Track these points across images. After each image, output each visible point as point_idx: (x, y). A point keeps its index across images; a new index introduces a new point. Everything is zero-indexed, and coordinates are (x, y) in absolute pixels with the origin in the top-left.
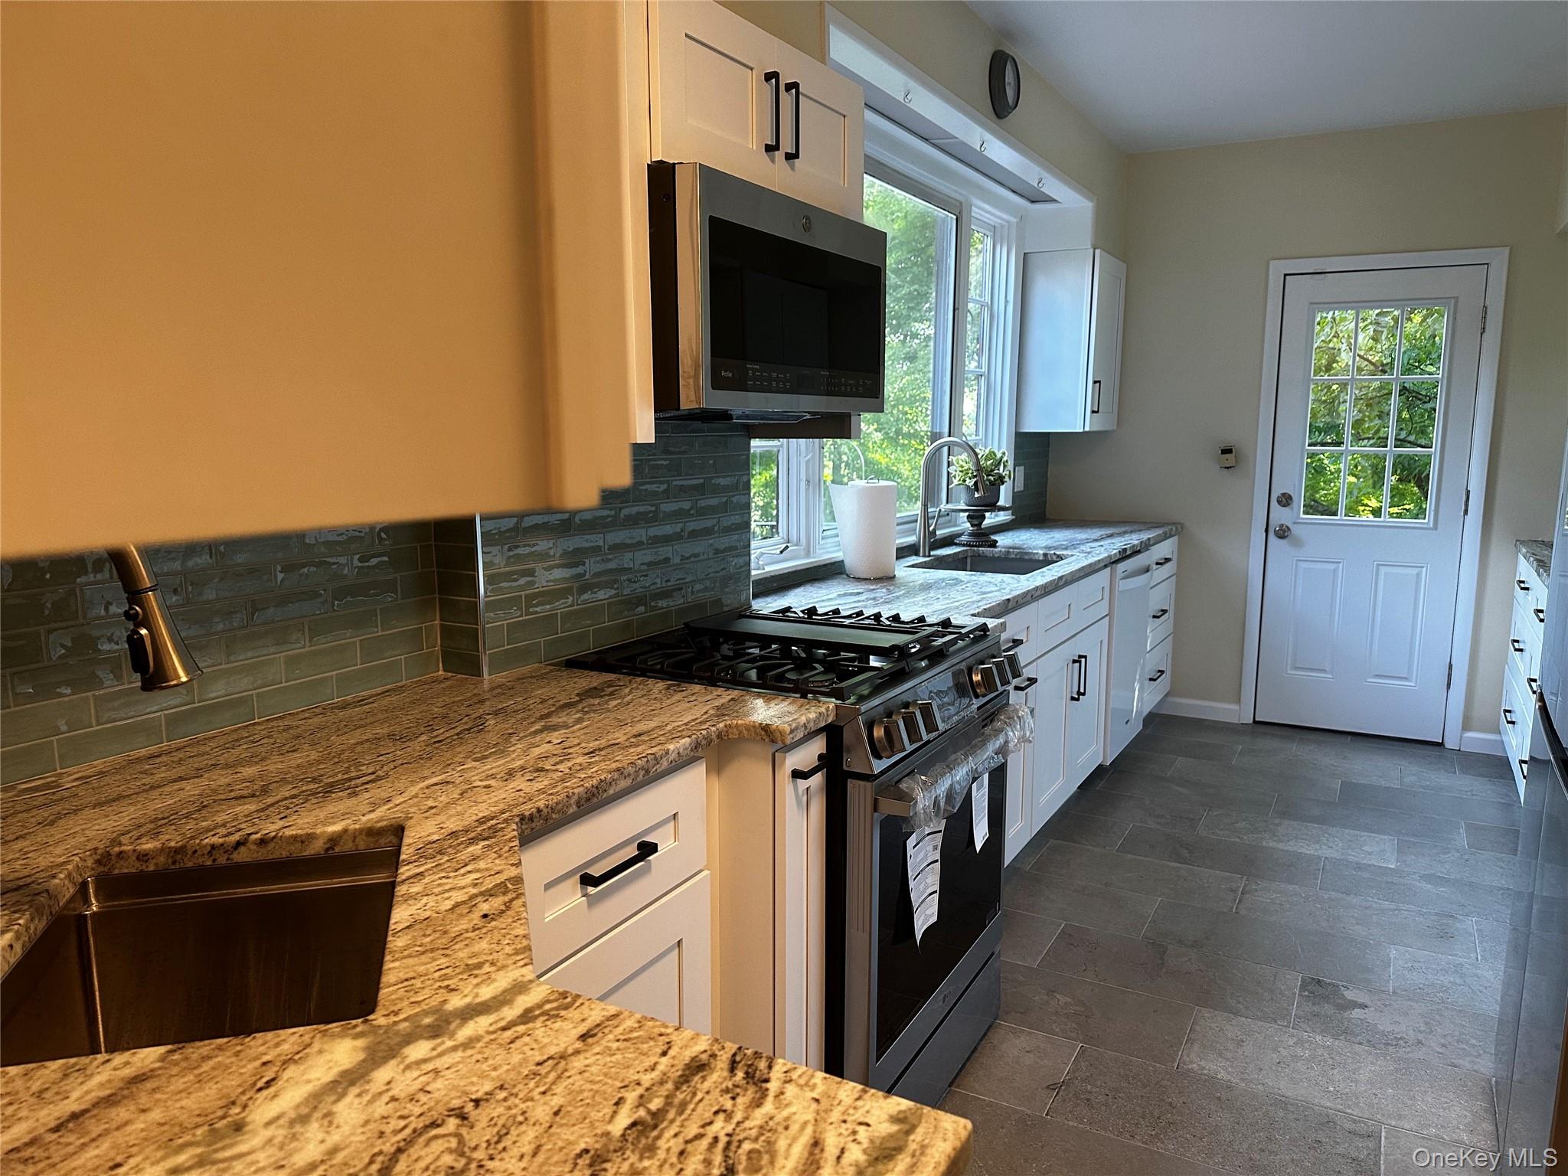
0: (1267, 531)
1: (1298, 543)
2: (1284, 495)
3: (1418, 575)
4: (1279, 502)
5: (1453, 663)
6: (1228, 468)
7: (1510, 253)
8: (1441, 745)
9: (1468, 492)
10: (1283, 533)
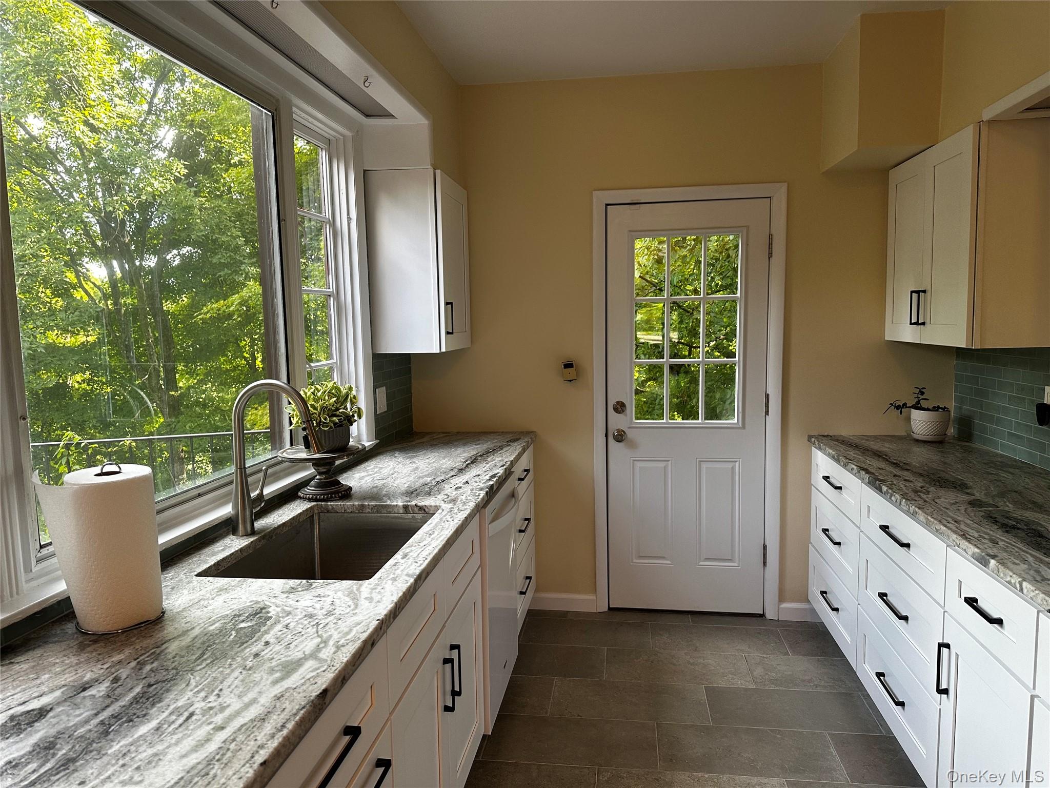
0: (606, 436)
1: (632, 445)
2: (618, 403)
3: (733, 469)
4: (616, 410)
5: (767, 544)
6: (570, 381)
7: (788, 187)
8: (762, 616)
9: (767, 396)
10: (620, 437)
